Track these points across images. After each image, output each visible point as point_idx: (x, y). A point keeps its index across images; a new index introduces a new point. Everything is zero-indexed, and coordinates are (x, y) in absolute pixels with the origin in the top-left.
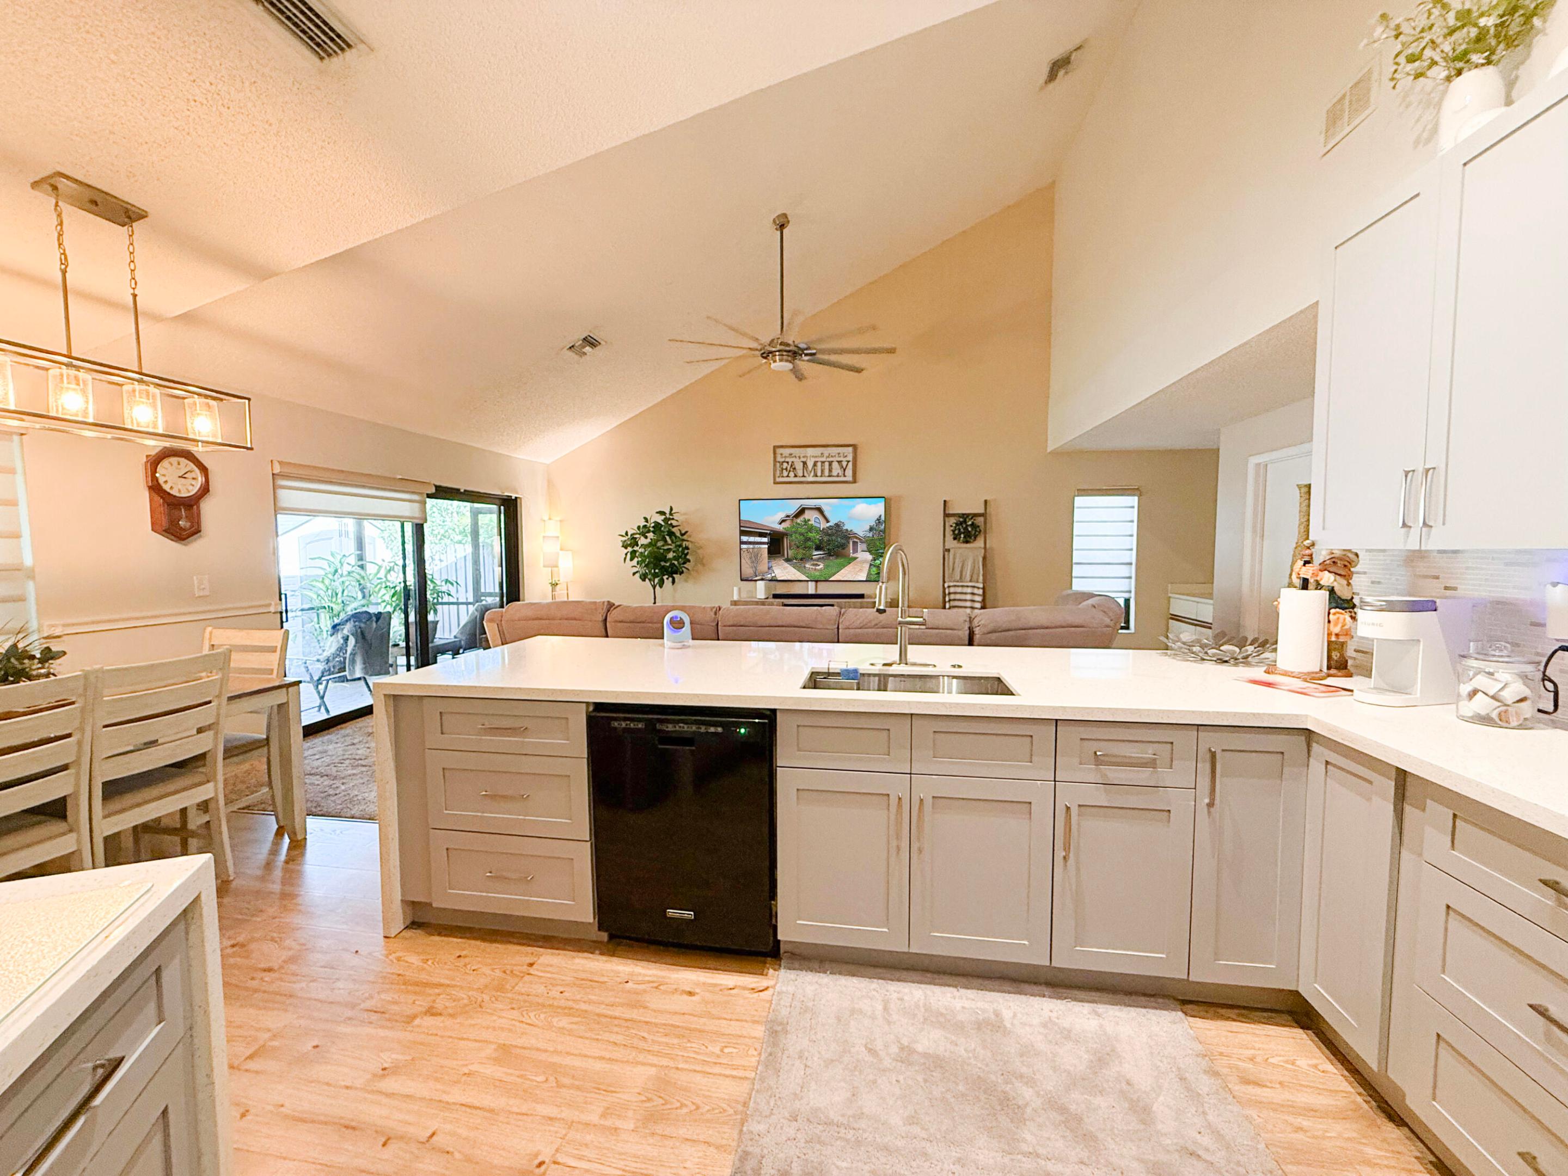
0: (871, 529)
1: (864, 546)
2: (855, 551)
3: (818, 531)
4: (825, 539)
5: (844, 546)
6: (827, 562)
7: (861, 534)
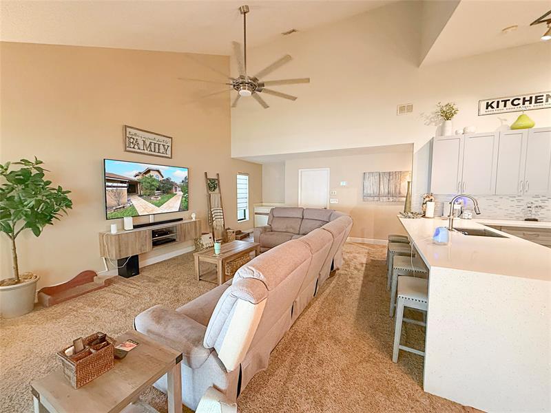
0: (183, 182)
1: (180, 189)
2: (176, 191)
3: (158, 181)
4: (162, 185)
5: (171, 189)
6: (163, 196)
7: (178, 183)
